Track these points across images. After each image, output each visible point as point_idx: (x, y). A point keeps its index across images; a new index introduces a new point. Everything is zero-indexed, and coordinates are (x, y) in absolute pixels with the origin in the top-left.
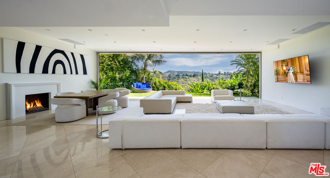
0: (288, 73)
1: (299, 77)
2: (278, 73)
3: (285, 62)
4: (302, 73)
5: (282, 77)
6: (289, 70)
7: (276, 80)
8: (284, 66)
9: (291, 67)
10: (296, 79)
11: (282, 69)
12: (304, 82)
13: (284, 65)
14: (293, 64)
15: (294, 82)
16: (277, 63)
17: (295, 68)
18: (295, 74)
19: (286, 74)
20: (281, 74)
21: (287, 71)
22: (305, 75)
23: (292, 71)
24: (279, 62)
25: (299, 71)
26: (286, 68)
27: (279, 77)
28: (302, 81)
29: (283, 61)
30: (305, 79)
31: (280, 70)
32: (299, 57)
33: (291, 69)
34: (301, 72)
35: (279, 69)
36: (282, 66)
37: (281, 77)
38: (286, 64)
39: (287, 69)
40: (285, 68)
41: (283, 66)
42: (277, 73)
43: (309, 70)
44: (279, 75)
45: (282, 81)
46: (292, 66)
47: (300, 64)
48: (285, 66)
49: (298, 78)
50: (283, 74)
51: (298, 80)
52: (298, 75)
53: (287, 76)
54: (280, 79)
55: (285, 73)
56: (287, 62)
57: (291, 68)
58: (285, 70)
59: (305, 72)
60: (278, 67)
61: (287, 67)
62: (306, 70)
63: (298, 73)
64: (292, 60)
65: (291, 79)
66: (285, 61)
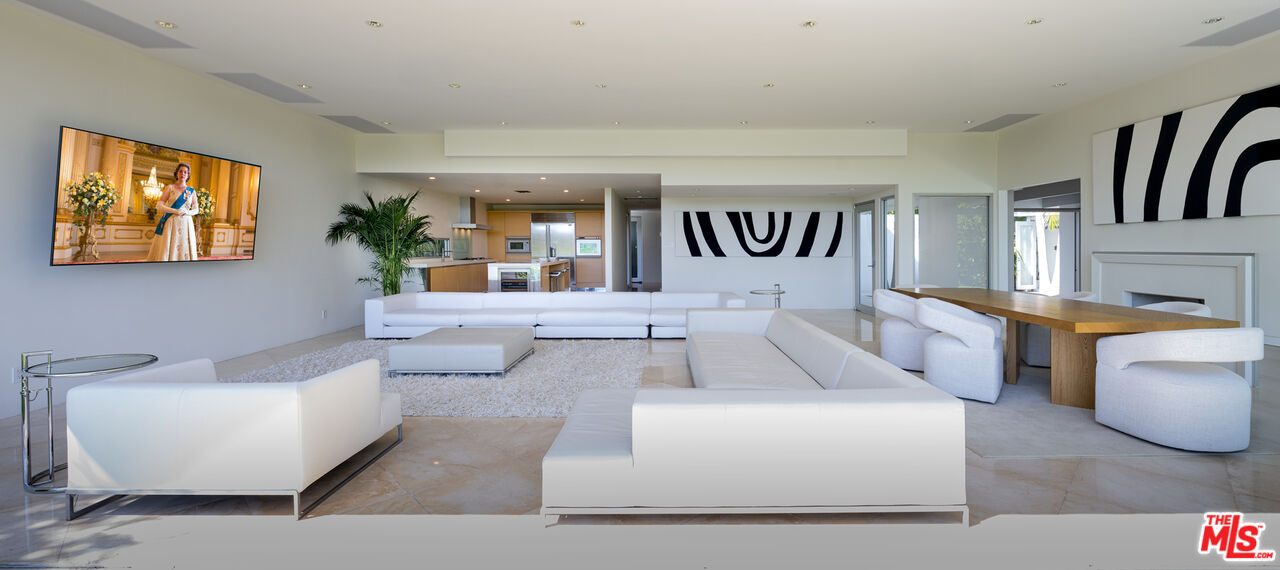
0: (169, 215)
1: (221, 236)
2: (93, 207)
3: (165, 159)
5: (120, 234)
6: (177, 204)
7: (69, 253)
8: (153, 180)
9: (192, 190)
10: (206, 245)
11: (138, 189)
12: (235, 255)
13: (154, 171)
15: (195, 257)
16: (95, 150)
18: (207, 225)
19: (158, 219)
20: (116, 219)
21: (163, 207)
23: (196, 211)
24: (115, 150)
25: (224, 215)
26: (163, 189)
27: (95, 232)
29: (150, 151)
31: (119, 193)
32: (233, 163)
33: (190, 200)
35: (112, 184)
36: (139, 176)
37: (109, 238)
38: (168, 170)
39: (165, 199)
40: (153, 189)
41: (147, 176)
44: (103, 222)
46: (200, 189)
48: (159, 178)
49: (215, 239)
50: (135, 220)
51: (213, 250)
53: (160, 231)
54: (104, 248)
55: (151, 213)
56: (176, 164)
57: (192, 197)
58: (154, 202)
60: (101, 168)
61: (171, 186)
64: (204, 163)
65: (180, 248)
66: (168, 155)
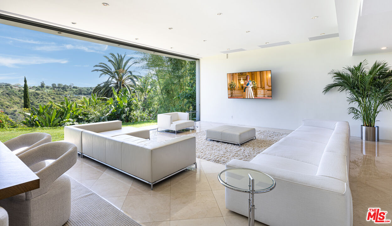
0: (246, 87)
1: (260, 92)
2: (233, 87)
3: (244, 75)
4: (263, 89)
5: (238, 92)
6: (247, 85)
7: (230, 96)
8: (242, 80)
9: (250, 81)
10: (256, 94)
11: (239, 83)
12: (265, 97)
13: (242, 78)
14: (253, 79)
15: (253, 98)
16: (232, 76)
17: (255, 82)
18: (255, 89)
19: (244, 88)
20: (236, 89)
21: (245, 86)
22: (266, 90)
23: (252, 86)
24: (235, 76)
25: (260, 86)
26: (244, 82)
27: (233, 92)
28: (262, 96)
29: (241, 74)
30: (266, 94)
31: (236, 84)
32: (260, 72)
33: (250, 84)
34: (262, 87)
35: (235, 82)
36: (239, 80)
37: (236, 92)
38: (245, 77)
39: (245, 84)
40: (242, 82)
41: (241, 80)
42: (231, 88)
43: (270, 85)
44: (234, 90)
45: (237, 97)
46: (252, 81)
47: (262, 79)
48: (243, 80)
49: (258, 93)
50: (240, 89)
51: (258, 96)
52: (258, 91)
53: (245, 91)
54: (235, 95)
55: (242, 87)
56: (246, 76)
57: (251, 83)
58: (243, 85)
59: (267, 87)
60: (233, 80)
61: (246, 81)
62: (267, 85)
63: (258, 88)
64: (253, 74)
65: (249, 95)
66: (244, 74)
